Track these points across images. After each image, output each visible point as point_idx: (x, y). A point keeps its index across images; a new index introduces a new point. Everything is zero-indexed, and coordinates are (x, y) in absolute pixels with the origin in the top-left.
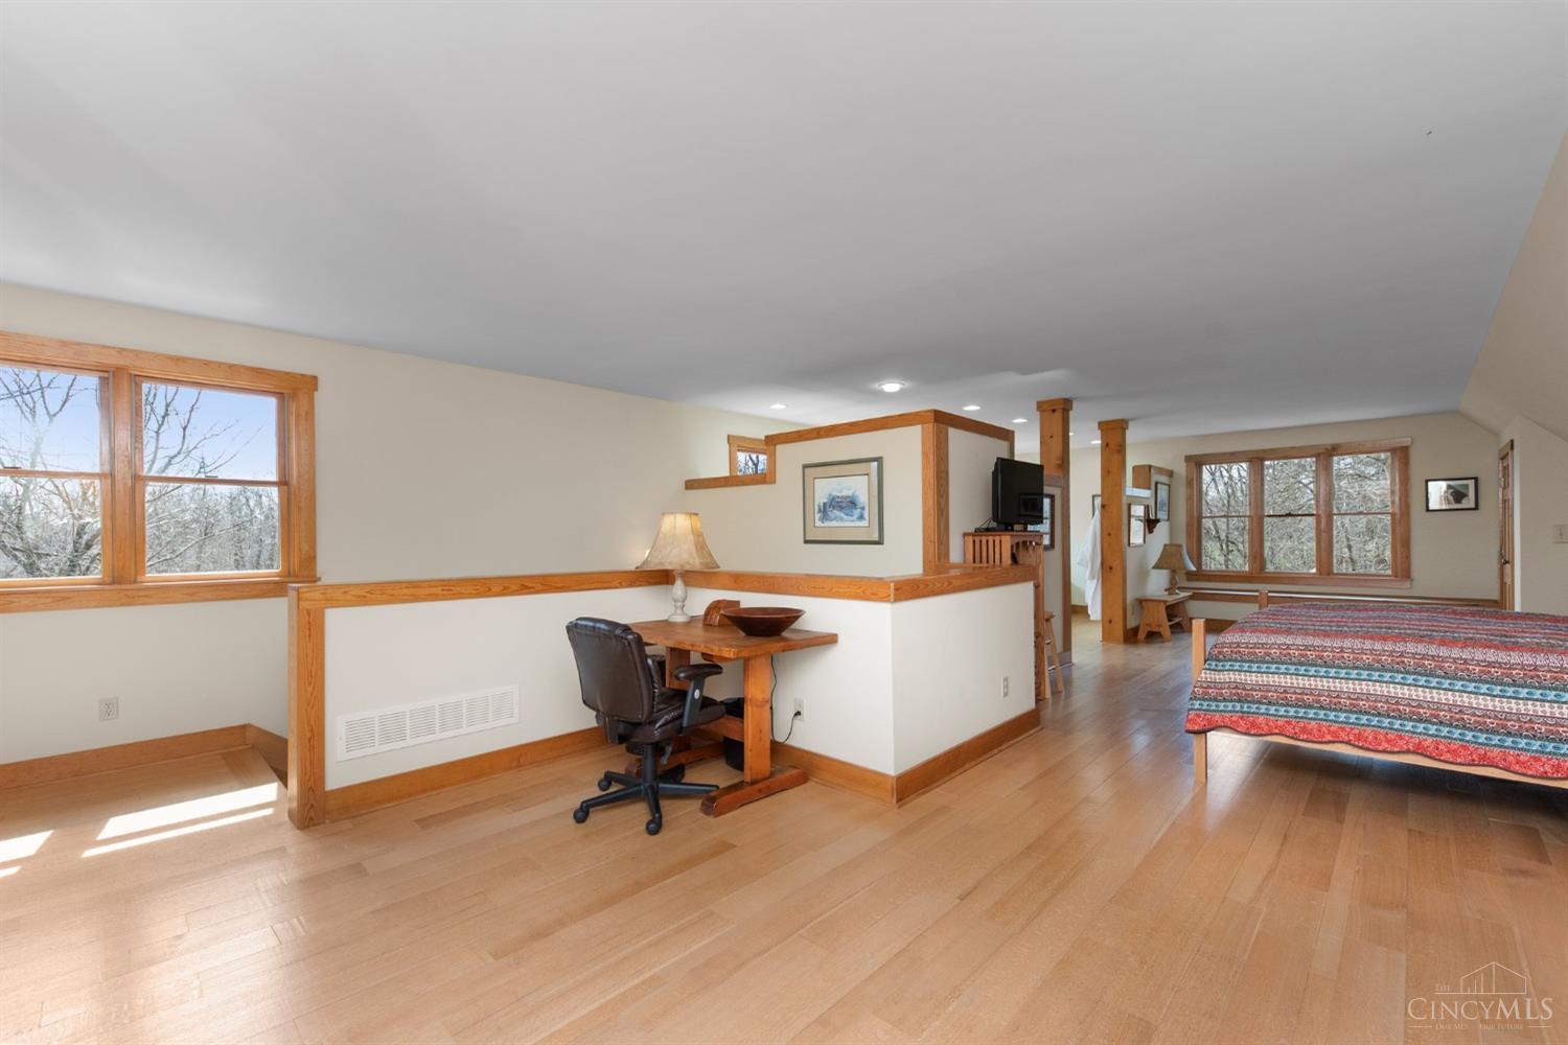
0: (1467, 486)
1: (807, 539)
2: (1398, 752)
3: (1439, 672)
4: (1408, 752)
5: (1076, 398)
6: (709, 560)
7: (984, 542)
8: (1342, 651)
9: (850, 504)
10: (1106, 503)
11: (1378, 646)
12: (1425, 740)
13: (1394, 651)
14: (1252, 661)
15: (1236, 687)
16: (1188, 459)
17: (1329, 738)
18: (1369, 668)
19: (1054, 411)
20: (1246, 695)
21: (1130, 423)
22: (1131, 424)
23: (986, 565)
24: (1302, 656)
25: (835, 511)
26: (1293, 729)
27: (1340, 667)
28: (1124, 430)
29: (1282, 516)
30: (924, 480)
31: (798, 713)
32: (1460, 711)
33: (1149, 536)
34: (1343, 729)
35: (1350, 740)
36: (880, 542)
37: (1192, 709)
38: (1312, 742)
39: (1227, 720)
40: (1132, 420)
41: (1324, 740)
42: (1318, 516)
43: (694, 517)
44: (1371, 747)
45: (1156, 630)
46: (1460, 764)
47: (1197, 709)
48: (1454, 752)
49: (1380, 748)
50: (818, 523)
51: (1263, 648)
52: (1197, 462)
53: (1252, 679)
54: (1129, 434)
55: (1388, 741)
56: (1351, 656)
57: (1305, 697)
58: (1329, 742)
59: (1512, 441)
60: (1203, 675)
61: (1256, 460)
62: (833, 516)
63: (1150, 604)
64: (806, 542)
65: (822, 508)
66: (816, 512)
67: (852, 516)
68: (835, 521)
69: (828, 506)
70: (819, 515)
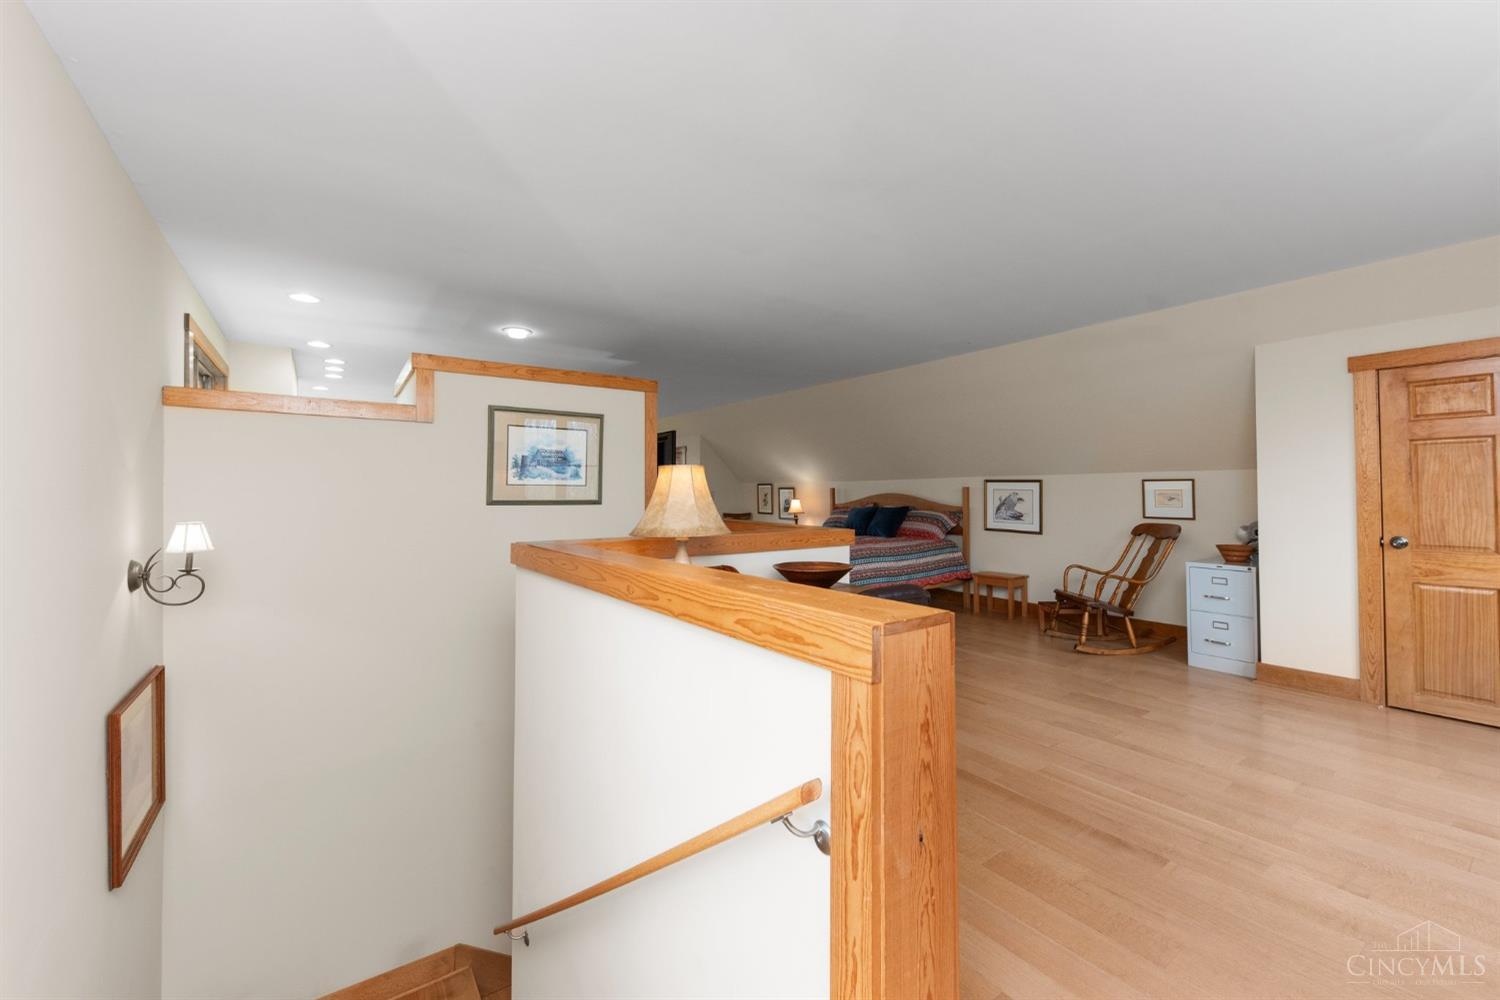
1: (494, 499)
9: (561, 460)
25: (539, 467)
30: (647, 445)
36: (598, 502)
50: (512, 479)
62: (535, 472)
64: (490, 502)
65: (520, 462)
66: (510, 466)
67: (563, 473)
68: (539, 478)
69: (529, 460)
70: (514, 470)
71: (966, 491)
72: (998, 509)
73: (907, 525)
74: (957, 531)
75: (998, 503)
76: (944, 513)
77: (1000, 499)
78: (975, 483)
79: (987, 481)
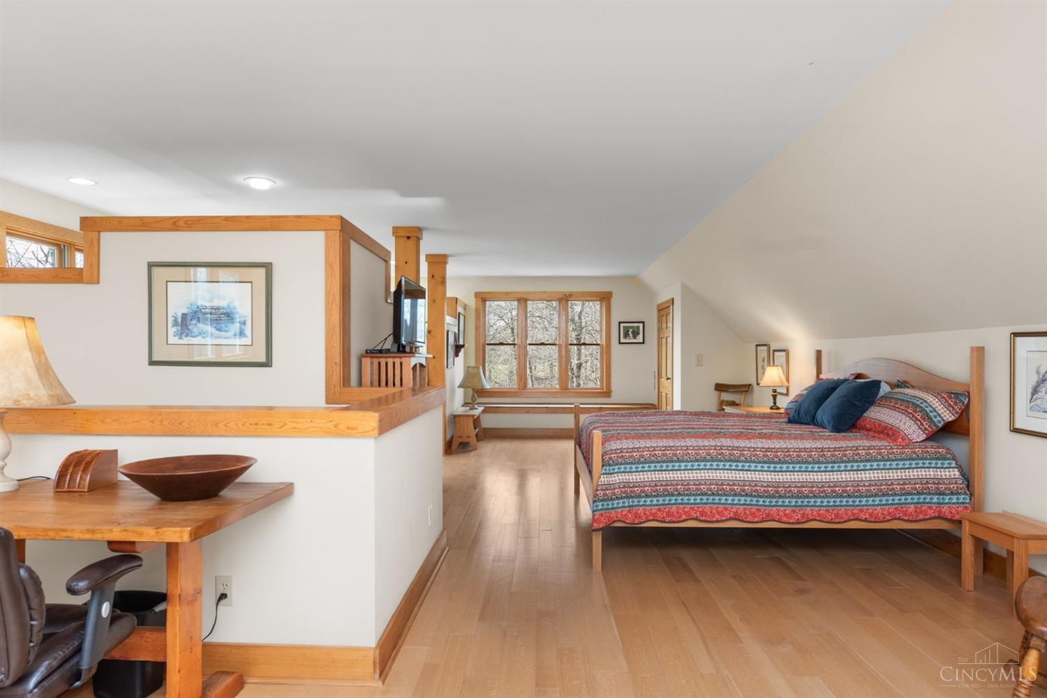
0: (638, 327)
1: (155, 358)
2: (726, 520)
3: (742, 458)
4: (731, 519)
5: (426, 229)
6: (59, 392)
7: (383, 364)
8: (687, 449)
9: (222, 317)
10: (432, 329)
11: (706, 443)
12: (739, 509)
13: (716, 446)
14: (632, 463)
15: (624, 487)
16: (477, 295)
17: (684, 517)
18: (704, 460)
19: (409, 238)
20: (631, 491)
21: (450, 258)
22: (450, 260)
23: (398, 389)
24: (664, 455)
25: (200, 325)
26: (662, 514)
27: (688, 461)
28: (445, 263)
29: (538, 344)
30: (328, 293)
31: (223, 596)
32: (756, 485)
33: (456, 358)
34: (693, 509)
35: (697, 517)
36: (267, 364)
37: (597, 510)
38: (674, 522)
39: (619, 515)
40: (451, 256)
41: (681, 519)
42: (560, 346)
43: (29, 323)
44: (709, 520)
45: (466, 440)
46: (757, 522)
47: (601, 510)
48: (753, 514)
49: (714, 519)
50: (173, 339)
51: (638, 451)
52: (483, 298)
53: (633, 478)
54: (449, 267)
55: (719, 513)
56: (693, 452)
57: (668, 487)
58: (685, 520)
59: (673, 299)
60: (602, 479)
61: (523, 301)
62: (195, 330)
63: (462, 418)
64: (152, 363)
65: (180, 320)
66: (170, 324)
67: (226, 331)
68: (200, 338)
69: (189, 318)
70: (175, 329)
71: (979, 354)
72: (1035, 391)
73: (877, 414)
74: (957, 428)
75: (1034, 379)
76: (937, 394)
77: (1038, 372)
78: (996, 341)
79: (1016, 335)
